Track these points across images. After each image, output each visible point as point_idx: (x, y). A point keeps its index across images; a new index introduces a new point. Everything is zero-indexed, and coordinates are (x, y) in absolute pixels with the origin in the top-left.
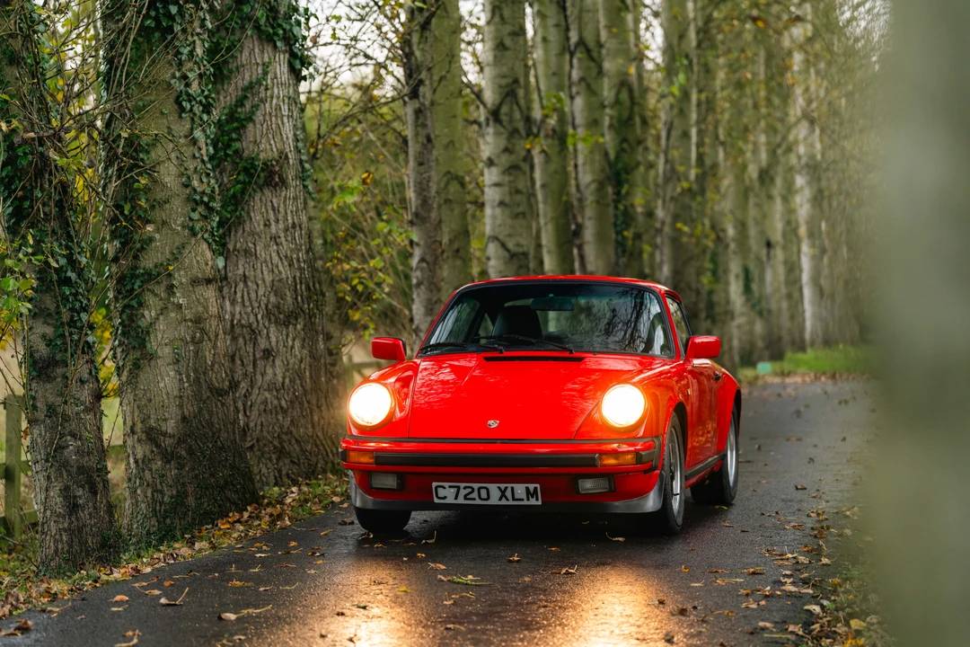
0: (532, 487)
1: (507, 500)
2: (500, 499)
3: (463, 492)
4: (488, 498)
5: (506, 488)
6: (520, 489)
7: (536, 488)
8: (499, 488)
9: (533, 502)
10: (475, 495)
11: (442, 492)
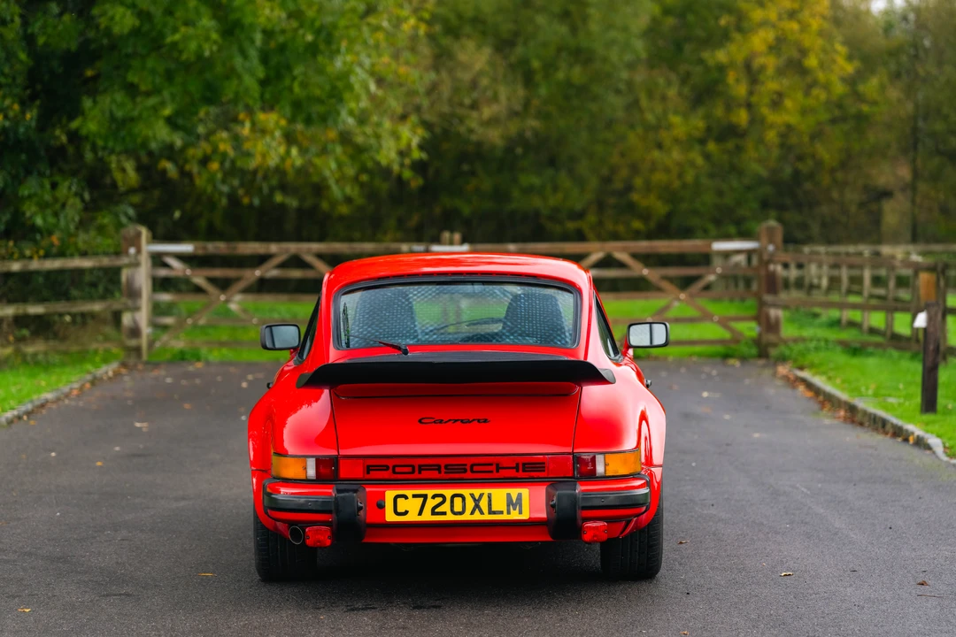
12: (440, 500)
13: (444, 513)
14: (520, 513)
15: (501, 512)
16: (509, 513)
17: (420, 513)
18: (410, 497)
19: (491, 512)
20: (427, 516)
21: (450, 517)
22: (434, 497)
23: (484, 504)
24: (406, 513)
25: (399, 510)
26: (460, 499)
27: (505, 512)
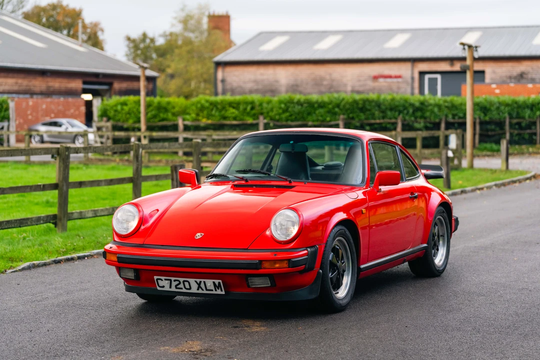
0: (217, 281)
1: (203, 290)
2: (198, 289)
3: (174, 284)
4: (190, 289)
5: (200, 282)
6: (210, 283)
7: (219, 283)
8: (196, 281)
9: (219, 292)
10: (181, 286)
11: (161, 283)
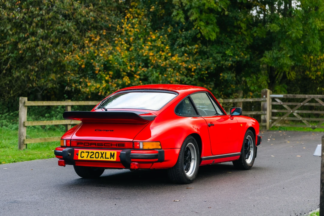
12: (92, 153)
13: (93, 158)
14: (114, 159)
15: (108, 158)
16: (110, 158)
17: (87, 157)
18: (85, 152)
19: (106, 158)
20: (89, 159)
21: (95, 159)
22: (91, 153)
23: (104, 155)
24: (84, 157)
25: (82, 156)
26: (98, 154)
27: (109, 158)
